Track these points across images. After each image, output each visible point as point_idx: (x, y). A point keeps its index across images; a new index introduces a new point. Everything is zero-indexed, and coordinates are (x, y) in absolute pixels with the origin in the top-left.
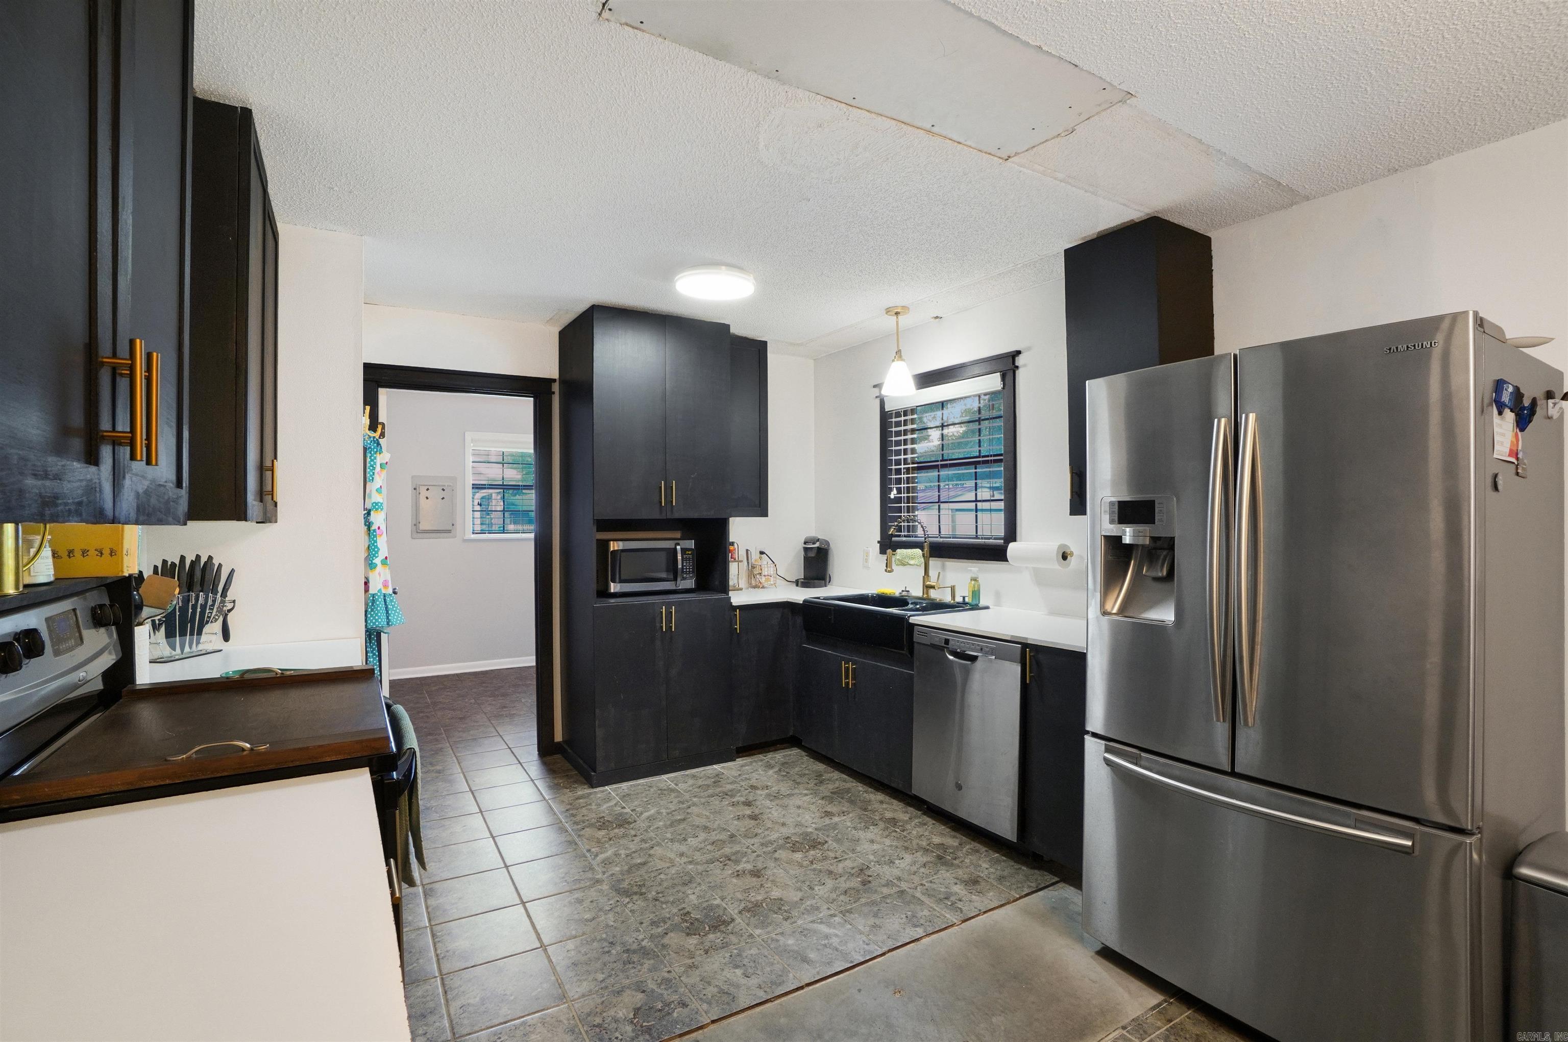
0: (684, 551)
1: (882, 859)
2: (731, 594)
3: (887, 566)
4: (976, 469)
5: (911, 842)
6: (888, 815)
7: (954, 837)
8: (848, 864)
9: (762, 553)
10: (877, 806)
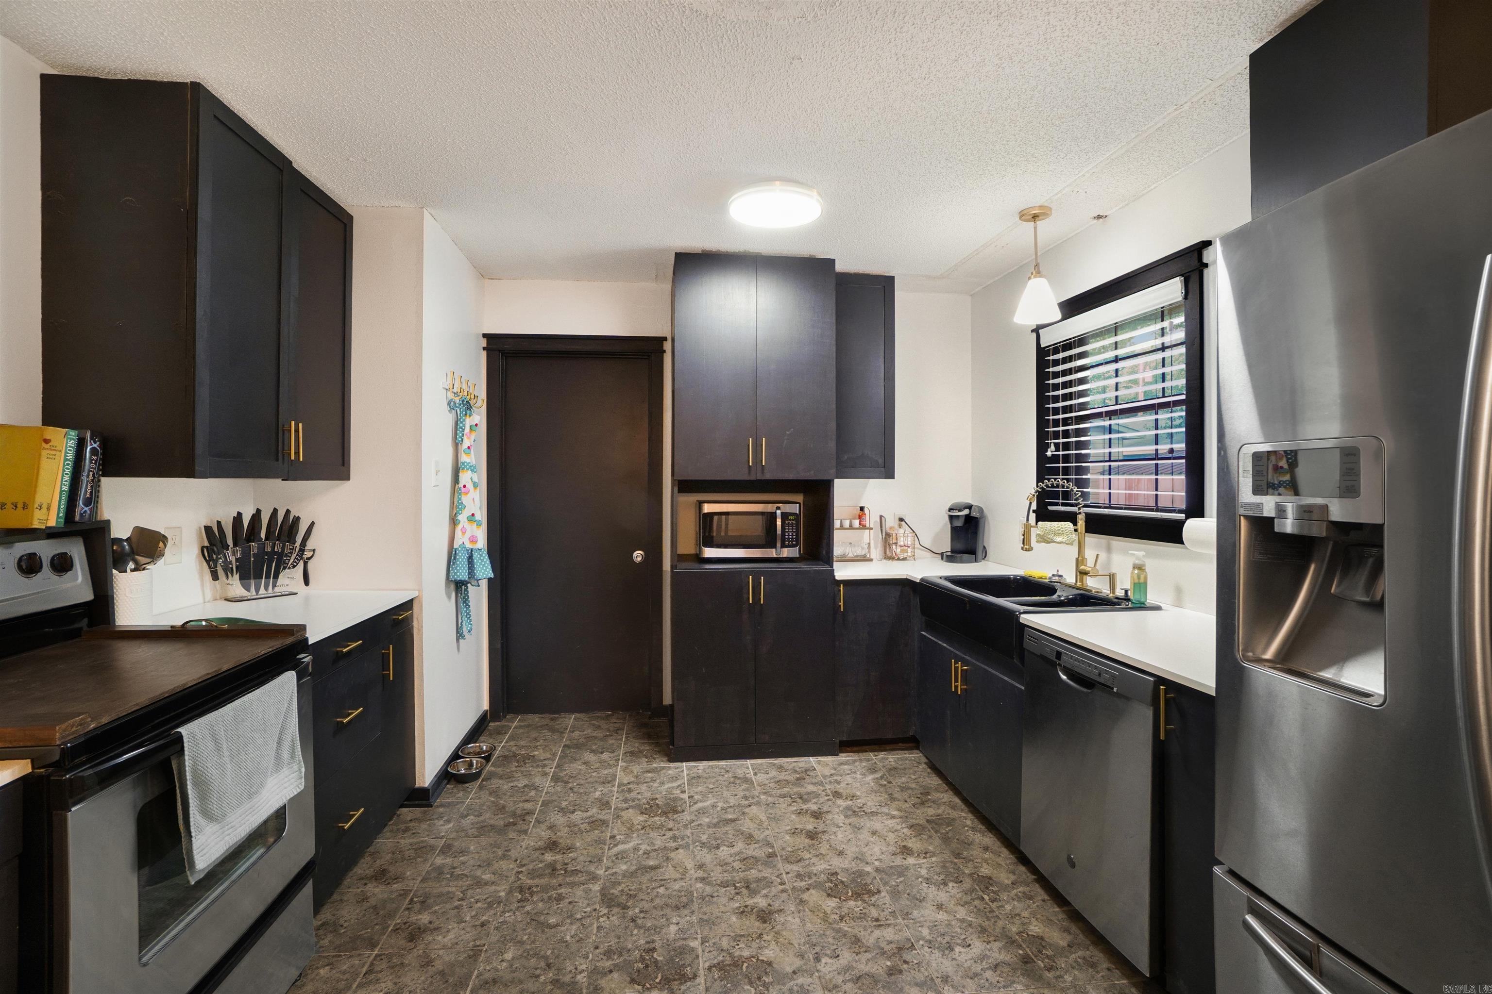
0: (785, 516)
1: (939, 939)
2: (836, 565)
3: (1023, 543)
4: (1157, 413)
5: (995, 922)
6: (985, 871)
7: (1067, 930)
8: (888, 934)
9: (901, 520)
10: (976, 852)
